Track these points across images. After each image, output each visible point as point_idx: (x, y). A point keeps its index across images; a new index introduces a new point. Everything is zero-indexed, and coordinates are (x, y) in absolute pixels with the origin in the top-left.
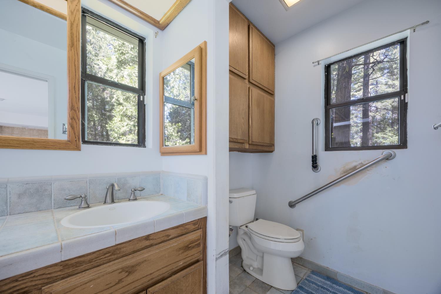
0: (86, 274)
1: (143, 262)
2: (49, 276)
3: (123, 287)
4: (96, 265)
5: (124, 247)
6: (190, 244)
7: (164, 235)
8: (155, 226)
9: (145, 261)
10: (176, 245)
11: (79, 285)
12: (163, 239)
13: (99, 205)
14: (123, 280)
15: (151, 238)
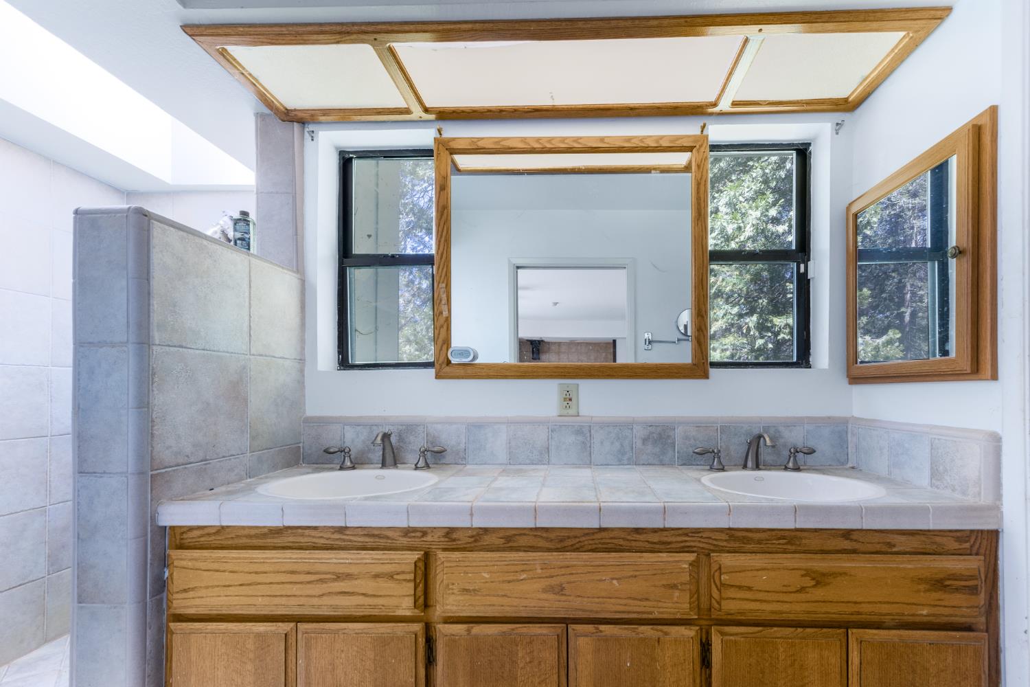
0: (758, 557)
1: (841, 574)
2: (715, 543)
3: (808, 602)
4: (767, 550)
5: (805, 538)
6: (949, 579)
7: (881, 541)
8: (864, 517)
9: (845, 574)
10: (911, 569)
11: (750, 569)
12: (878, 547)
13: (736, 470)
14: (807, 590)
15: (854, 537)
